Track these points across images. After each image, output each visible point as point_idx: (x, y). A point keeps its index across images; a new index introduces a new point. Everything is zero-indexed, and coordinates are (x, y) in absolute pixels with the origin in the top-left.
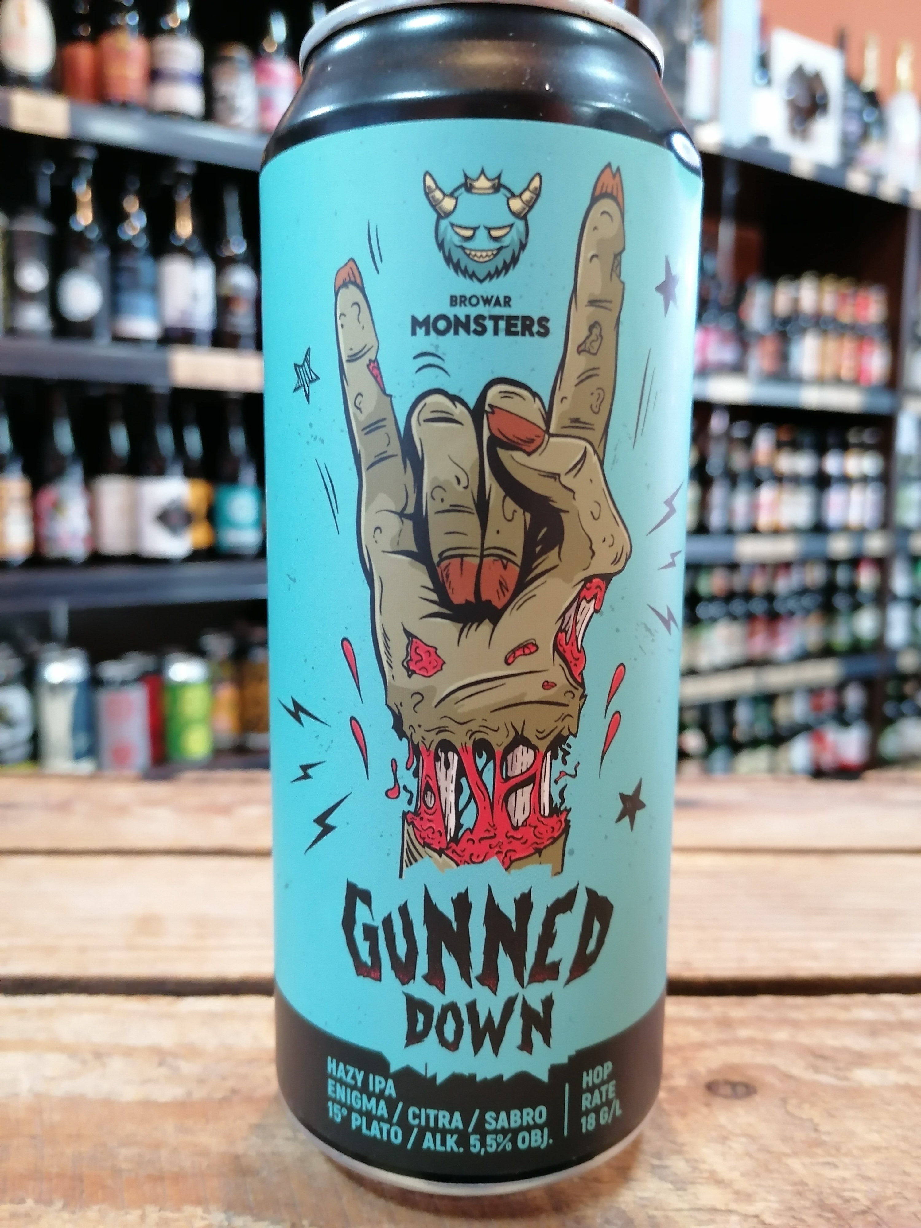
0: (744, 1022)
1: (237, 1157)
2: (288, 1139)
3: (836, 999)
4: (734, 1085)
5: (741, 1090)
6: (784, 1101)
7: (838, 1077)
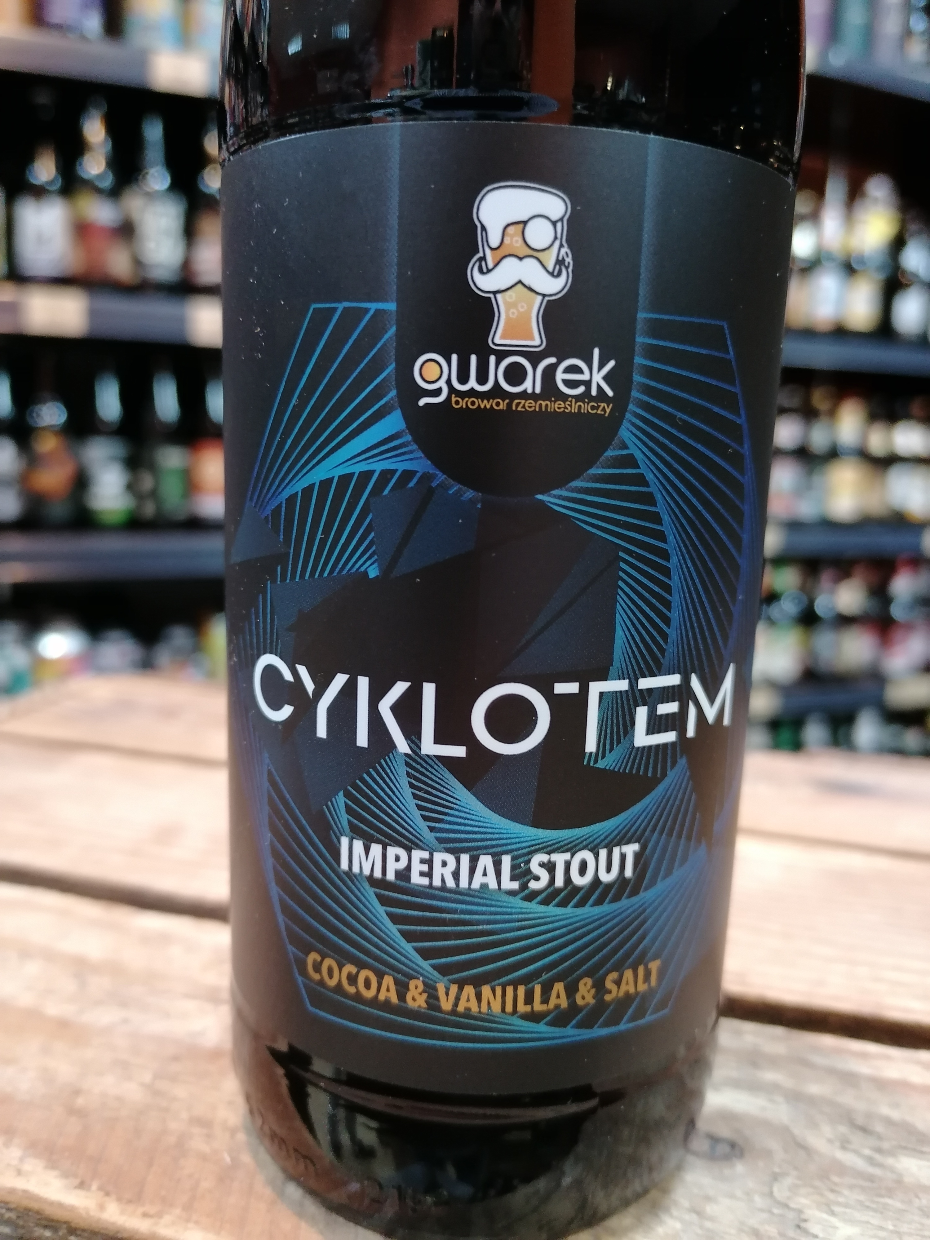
0: (774, 1061)
2: (143, 1085)
4: (714, 1140)
5: (723, 1148)
6: (775, 1177)
7: (870, 1161)
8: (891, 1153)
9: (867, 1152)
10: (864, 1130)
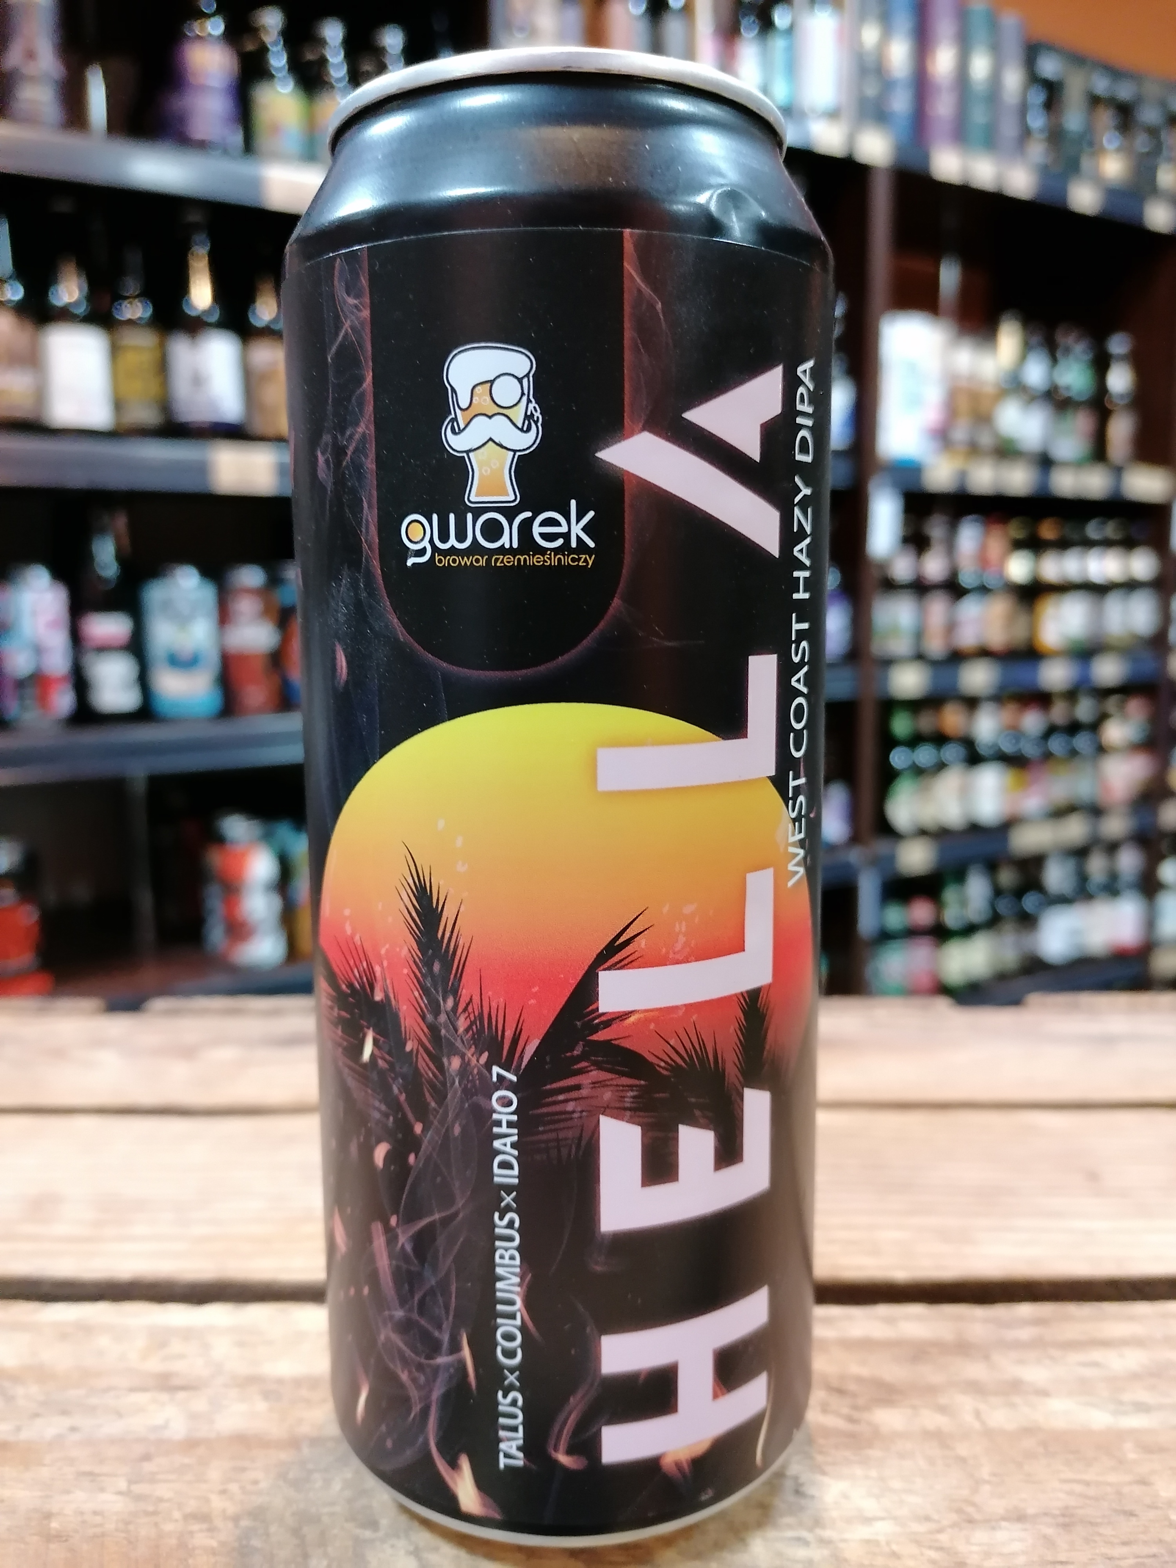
1: (48, 1516)
2: (120, 1493)
3: (883, 1310)
7: (851, 1420)
8: (867, 1408)
9: (845, 1411)
10: (840, 1392)
